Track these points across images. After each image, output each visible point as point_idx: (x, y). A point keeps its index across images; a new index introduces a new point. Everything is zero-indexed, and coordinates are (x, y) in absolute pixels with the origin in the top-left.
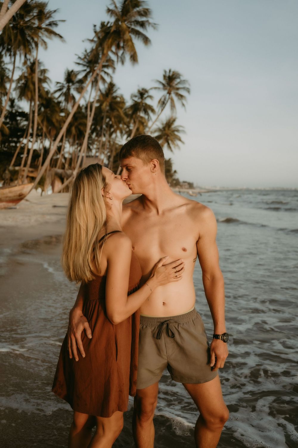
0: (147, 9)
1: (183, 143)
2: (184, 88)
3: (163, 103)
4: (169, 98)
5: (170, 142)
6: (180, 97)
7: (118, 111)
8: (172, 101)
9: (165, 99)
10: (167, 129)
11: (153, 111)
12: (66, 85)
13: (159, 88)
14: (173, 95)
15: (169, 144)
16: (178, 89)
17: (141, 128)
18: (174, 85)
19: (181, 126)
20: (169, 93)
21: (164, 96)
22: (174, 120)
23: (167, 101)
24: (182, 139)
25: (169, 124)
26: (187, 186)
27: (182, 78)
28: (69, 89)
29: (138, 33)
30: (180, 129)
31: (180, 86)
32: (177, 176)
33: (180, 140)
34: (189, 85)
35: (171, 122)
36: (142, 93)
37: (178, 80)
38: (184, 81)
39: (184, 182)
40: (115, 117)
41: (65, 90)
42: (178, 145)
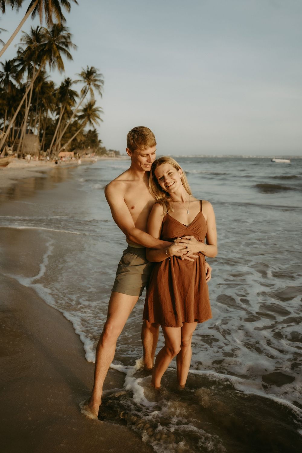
0: (71, 34)
1: (102, 120)
2: (99, 80)
3: (84, 92)
4: (89, 88)
5: (91, 120)
6: (97, 87)
7: (48, 93)
8: (92, 91)
9: (86, 89)
10: (88, 110)
11: (77, 96)
12: (5, 73)
13: (81, 81)
14: (92, 86)
15: (90, 122)
16: (95, 80)
17: (68, 107)
18: (92, 79)
19: (100, 107)
20: (89, 84)
21: (84, 87)
22: (94, 103)
23: (88, 91)
24: (101, 117)
25: (90, 106)
26: (114, 155)
27: (98, 72)
28: (7, 76)
29: (63, 50)
30: (100, 109)
31: (97, 78)
32: (102, 145)
33: (98, 118)
34: (104, 77)
35: (92, 104)
36: (68, 82)
37: (95, 74)
38: (100, 74)
39: (111, 151)
40: (46, 98)
41: (4, 77)
42: (98, 122)
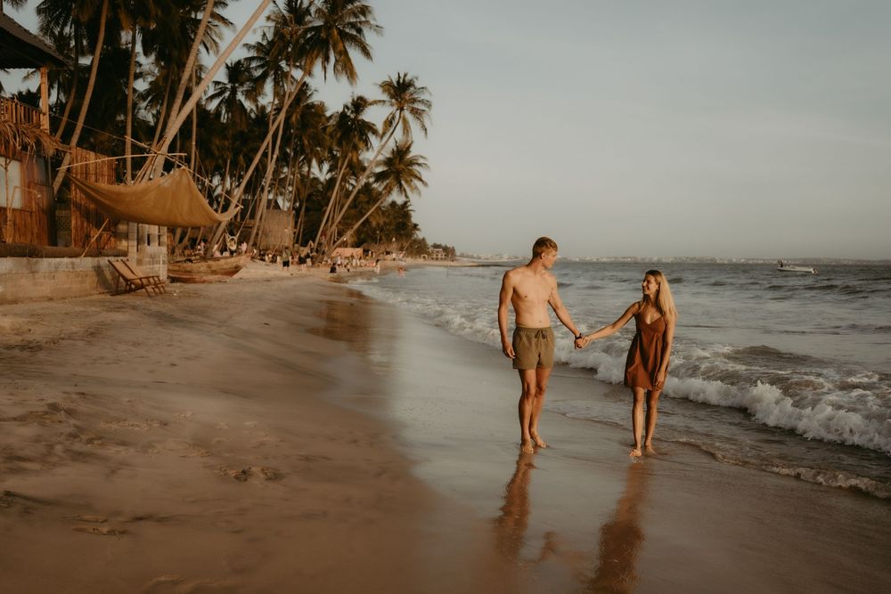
0: (367, 7)
1: (425, 184)
2: (422, 101)
3: (390, 125)
4: (400, 118)
5: (403, 183)
6: (416, 114)
7: (314, 127)
8: (405, 122)
9: (393, 119)
10: (397, 162)
11: (374, 131)
12: (229, 86)
13: (384, 101)
14: (407, 114)
15: (401, 185)
16: (414, 101)
18: (407, 98)
19: (421, 157)
20: (401, 109)
21: (391, 114)
22: (410, 147)
23: (398, 122)
24: (422, 177)
25: (401, 153)
26: (441, 254)
27: (418, 85)
28: (234, 91)
29: (352, 38)
30: (422, 161)
31: (416, 96)
32: (419, 235)
33: (418, 178)
34: (430, 95)
35: (404, 149)
36: (358, 104)
37: (412, 89)
38: (422, 88)
39: (436, 246)
40: (309, 137)
41: (227, 94)
42: (416, 187)
